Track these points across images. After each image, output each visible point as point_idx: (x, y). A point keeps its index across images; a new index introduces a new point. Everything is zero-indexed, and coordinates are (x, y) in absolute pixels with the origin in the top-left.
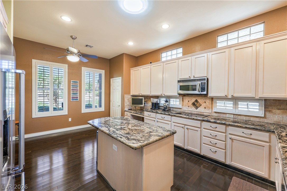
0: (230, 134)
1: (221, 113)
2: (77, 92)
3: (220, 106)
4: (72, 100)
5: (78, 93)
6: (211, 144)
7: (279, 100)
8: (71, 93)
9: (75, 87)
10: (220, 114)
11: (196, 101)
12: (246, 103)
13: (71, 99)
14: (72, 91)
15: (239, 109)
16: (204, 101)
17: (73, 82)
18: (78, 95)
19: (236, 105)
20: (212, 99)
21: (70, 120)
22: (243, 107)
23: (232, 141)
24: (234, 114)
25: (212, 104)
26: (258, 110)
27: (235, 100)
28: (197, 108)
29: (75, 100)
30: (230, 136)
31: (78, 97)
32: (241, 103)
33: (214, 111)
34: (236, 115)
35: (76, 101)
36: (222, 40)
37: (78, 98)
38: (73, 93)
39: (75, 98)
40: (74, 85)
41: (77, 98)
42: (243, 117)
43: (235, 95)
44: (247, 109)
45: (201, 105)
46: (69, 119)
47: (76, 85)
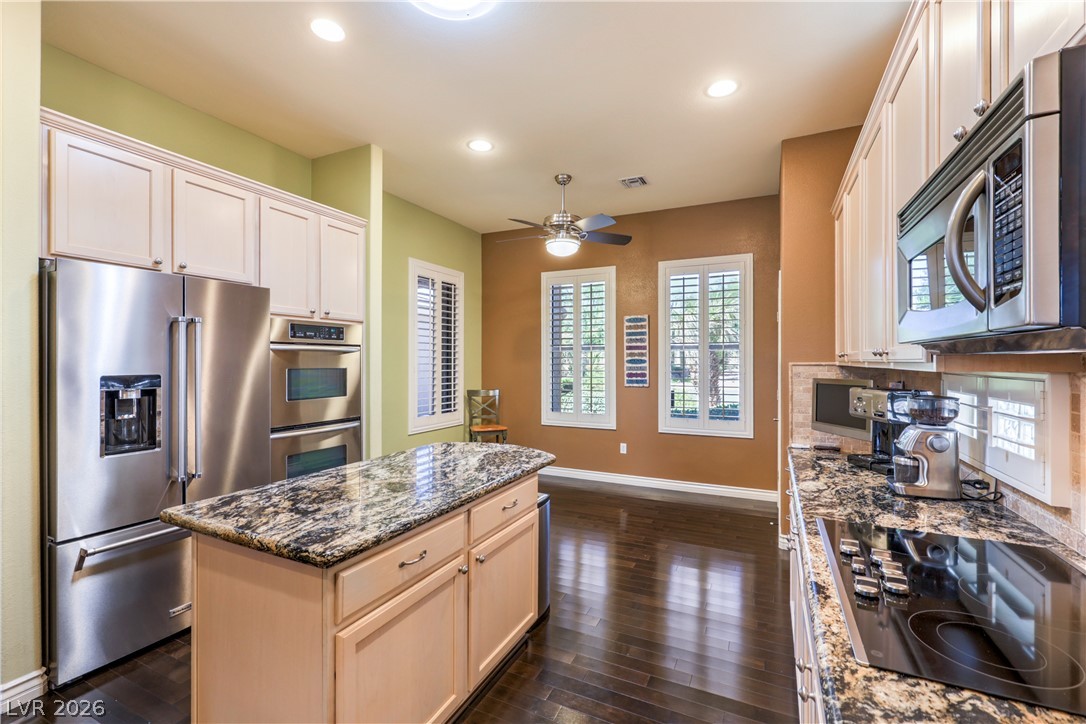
2: (642, 355)
4: (629, 382)
5: (646, 358)
8: (626, 359)
9: (638, 337)
13: (626, 378)
14: (629, 351)
17: (629, 321)
18: (646, 365)
21: (623, 448)
29: (637, 382)
31: (647, 372)
35: (641, 385)
37: (647, 378)
38: (630, 358)
39: (636, 375)
40: (633, 331)
41: (644, 375)
46: (622, 444)
47: (639, 330)
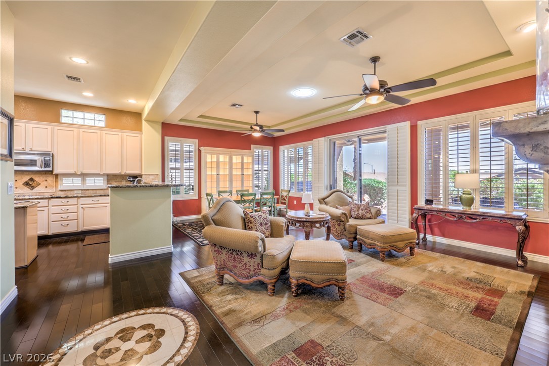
0: (81, 204)
1: (67, 190)
3: (66, 183)
6: (62, 219)
7: (116, 175)
10: (67, 192)
11: (32, 179)
12: (93, 179)
15: (87, 184)
16: (45, 179)
19: (84, 181)
20: (57, 176)
22: (91, 183)
23: (84, 210)
24: (82, 190)
25: (56, 181)
26: (102, 184)
27: (84, 176)
28: (33, 188)
30: (82, 206)
32: (89, 179)
33: (60, 188)
34: (85, 190)
36: (66, 115)
42: (91, 191)
43: (84, 172)
44: (93, 184)
45: (40, 184)
